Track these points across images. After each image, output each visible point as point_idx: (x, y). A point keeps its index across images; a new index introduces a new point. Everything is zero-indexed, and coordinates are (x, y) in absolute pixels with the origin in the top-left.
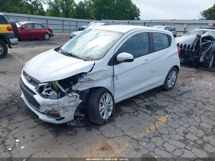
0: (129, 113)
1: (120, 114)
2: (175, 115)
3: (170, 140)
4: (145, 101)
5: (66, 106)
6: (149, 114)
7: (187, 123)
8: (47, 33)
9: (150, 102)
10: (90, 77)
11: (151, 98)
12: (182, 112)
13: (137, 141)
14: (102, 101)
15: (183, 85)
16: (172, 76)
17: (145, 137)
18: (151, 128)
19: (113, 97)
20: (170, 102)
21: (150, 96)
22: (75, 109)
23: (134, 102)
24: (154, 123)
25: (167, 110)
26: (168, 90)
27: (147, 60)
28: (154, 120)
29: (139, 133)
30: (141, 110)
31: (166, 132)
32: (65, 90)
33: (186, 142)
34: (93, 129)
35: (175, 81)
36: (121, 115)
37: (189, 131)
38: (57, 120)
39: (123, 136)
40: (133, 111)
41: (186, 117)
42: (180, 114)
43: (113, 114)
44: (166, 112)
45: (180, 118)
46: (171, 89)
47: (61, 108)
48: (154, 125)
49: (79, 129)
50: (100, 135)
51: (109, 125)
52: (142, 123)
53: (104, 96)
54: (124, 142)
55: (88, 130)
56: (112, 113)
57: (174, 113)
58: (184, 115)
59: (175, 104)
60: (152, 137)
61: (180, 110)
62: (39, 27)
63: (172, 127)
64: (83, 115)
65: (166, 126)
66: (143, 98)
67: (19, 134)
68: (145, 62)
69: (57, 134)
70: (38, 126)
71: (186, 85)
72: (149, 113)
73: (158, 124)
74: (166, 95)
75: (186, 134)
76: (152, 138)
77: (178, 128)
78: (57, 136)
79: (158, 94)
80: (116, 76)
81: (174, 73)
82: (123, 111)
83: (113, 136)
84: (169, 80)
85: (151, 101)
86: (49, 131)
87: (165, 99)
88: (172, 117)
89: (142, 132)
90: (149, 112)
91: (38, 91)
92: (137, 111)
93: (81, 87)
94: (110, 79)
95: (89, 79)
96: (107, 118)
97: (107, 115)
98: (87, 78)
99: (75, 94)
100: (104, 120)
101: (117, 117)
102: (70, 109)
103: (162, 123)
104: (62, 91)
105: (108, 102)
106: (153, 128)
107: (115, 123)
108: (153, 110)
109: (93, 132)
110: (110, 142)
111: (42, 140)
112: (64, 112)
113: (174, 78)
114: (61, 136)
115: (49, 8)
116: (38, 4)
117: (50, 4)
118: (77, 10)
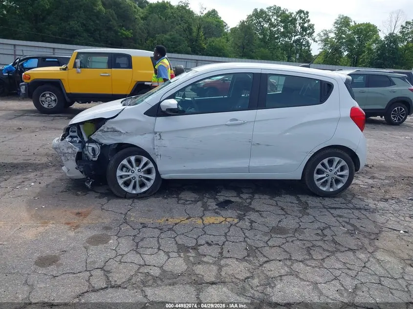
0: (179, 200)
2: (247, 224)
4: (237, 196)
6: (206, 209)
10: (113, 126)
14: (128, 164)
15: (384, 199)
17: (142, 224)
18: (171, 220)
24: (189, 218)
27: (235, 120)
30: (205, 202)
44: (241, 216)
48: (184, 220)
53: (132, 158)
60: (152, 227)
63: (207, 231)
65: (200, 226)
68: (229, 123)
73: (191, 221)
75: (210, 245)
76: (149, 228)
80: (158, 134)
82: (177, 195)
88: (236, 223)
90: (212, 207)
93: (104, 139)
96: (135, 192)
98: (109, 127)
99: (92, 145)
101: (157, 197)
103: (199, 222)
105: (142, 170)
106: (176, 221)
107: (141, 201)
115: (323, 49)
116: (304, 43)
117: (326, 41)
118: (378, 50)
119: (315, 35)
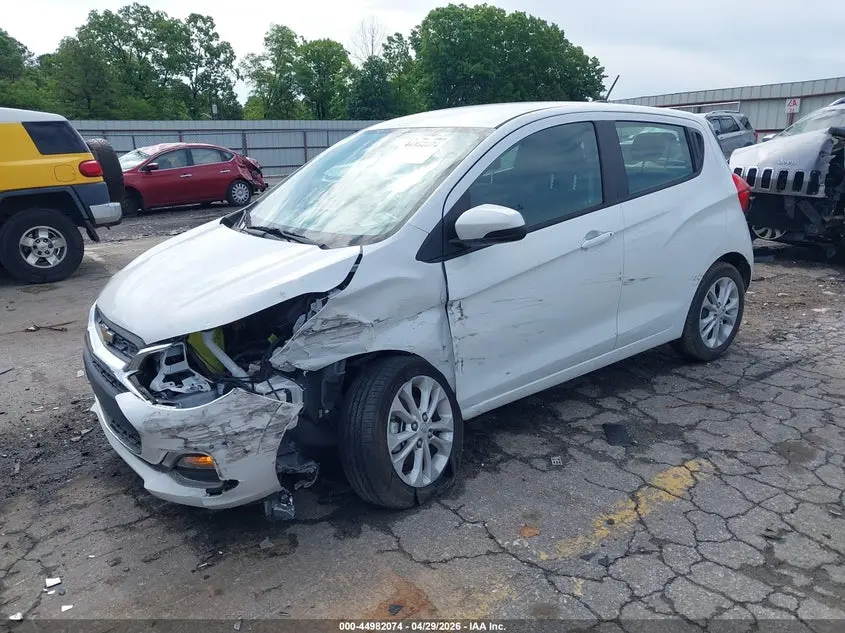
0: (526, 461)
1: (490, 463)
2: (731, 461)
3: (698, 566)
4: (602, 410)
5: (236, 434)
6: (614, 461)
7: (786, 492)
8: (241, 179)
9: (625, 410)
10: (340, 311)
11: (631, 396)
12: (765, 446)
13: (547, 573)
14: (401, 408)
15: (776, 337)
16: (719, 300)
17: (587, 558)
18: (616, 518)
19: (451, 395)
20: (710, 407)
21: (628, 389)
22: (274, 442)
23: (555, 415)
24: (633, 497)
25: (697, 441)
26: (707, 361)
27: (594, 234)
28: (635, 483)
29: (560, 538)
30: (581, 447)
31: (686, 534)
32: (246, 370)
33: (772, 575)
34: (365, 527)
35: (734, 321)
36: (494, 469)
37: (790, 528)
38: (212, 492)
39: (489, 553)
40: (546, 450)
41: (783, 467)
42: (753, 456)
43: (454, 464)
44: (693, 450)
45: (754, 471)
46: (718, 354)
47: (219, 442)
48: (633, 505)
49: (308, 528)
50: (393, 550)
51: (436, 509)
52: (578, 499)
53: (407, 388)
54: (490, 578)
55: (345, 533)
56: (453, 459)
57: (725, 451)
58: (774, 458)
59: (734, 415)
60: (618, 555)
61: (756, 438)
62: (212, 160)
63: (714, 510)
64: (312, 467)
65: (687, 506)
66: (594, 395)
67: (64, 555)
68: (586, 243)
69: (215, 553)
70: (146, 523)
71: (790, 336)
72: (614, 456)
73: (649, 501)
74: (697, 380)
75: (778, 539)
76: (616, 559)
77: (743, 515)
78: (215, 558)
79: (661, 379)
80: (456, 304)
81: (728, 287)
82: (500, 452)
83: (447, 555)
84: (706, 315)
85: (627, 406)
86: (186, 541)
87: (691, 397)
88: (717, 469)
89: (575, 537)
90: (613, 452)
91: (134, 378)
92: (563, 450)
93: (307, 356)
94: (433, 317)
95: (339, 318)
96: (427, 481)
97: (429, 470)
98: (329, 317)
99: (282, 384)
100: (415, 489)
101: (474, 475)
102: (255, 444)
103: (666, 497)
104: (231, 374)
105: (430, 415)
106: (625, 516)
107: (461, 499)
108: (633, 444)
109: (361, 540)
110: (428, 580)
111: (148, 577)
112: (232, 458)
113: (728, 308)
114: (229, 559)
115: (257, 91)
116: (218, 82)
117: (259, 76)
118: (358, 88)
119: (235, 64)
